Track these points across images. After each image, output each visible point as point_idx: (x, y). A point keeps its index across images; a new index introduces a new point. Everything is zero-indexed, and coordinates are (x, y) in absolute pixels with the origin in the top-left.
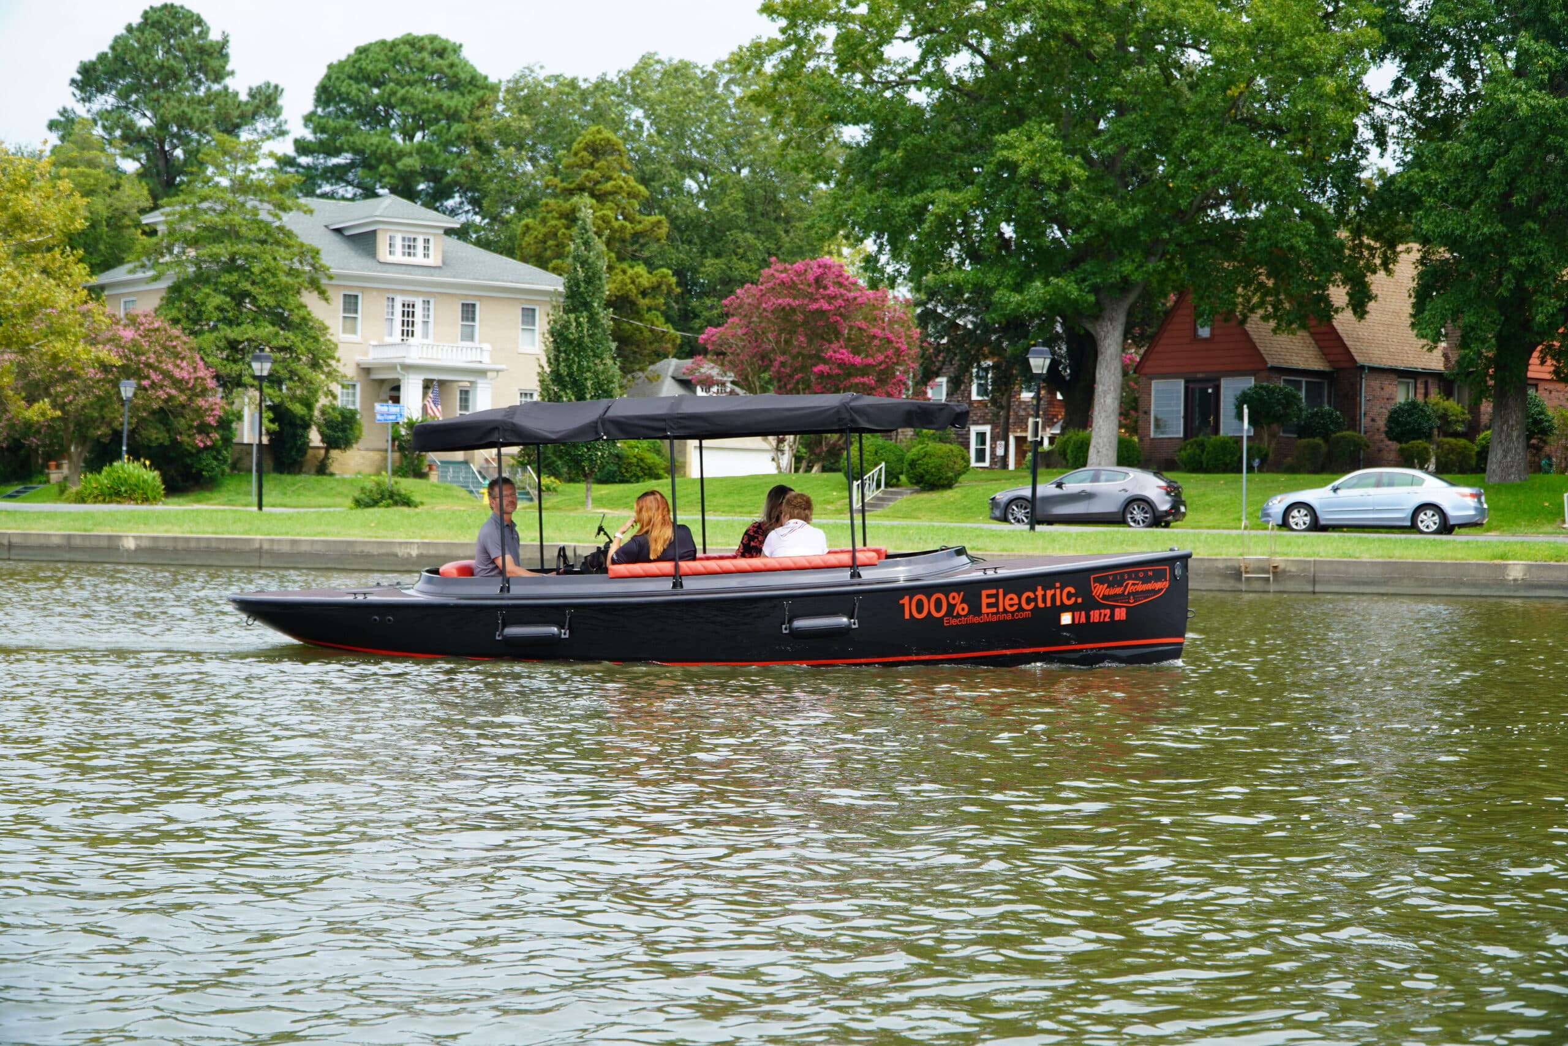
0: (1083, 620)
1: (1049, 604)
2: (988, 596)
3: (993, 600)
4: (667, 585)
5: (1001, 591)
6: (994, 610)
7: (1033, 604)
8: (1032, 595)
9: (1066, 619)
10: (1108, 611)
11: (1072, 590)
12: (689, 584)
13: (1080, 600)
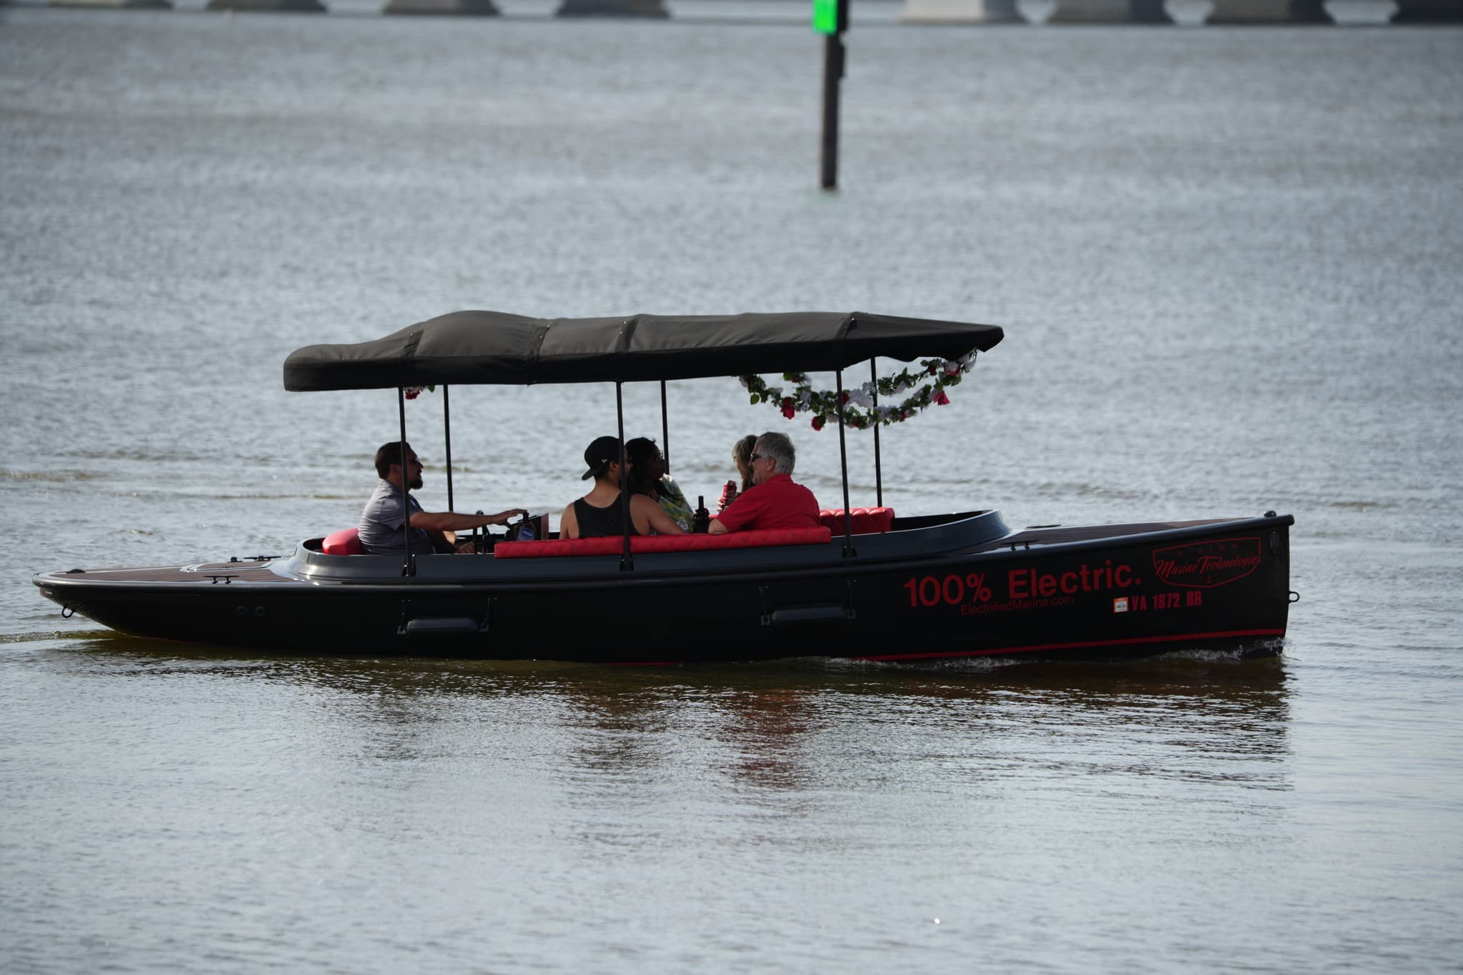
0: (1144, 606)
1: (1097, 587)
2: (1017, 578)
3: (1024, 583)
4: (612, 567)
5: (1033, 572)
6: (1025, 595)
7: (1075, 588)
8: (1074, 576)
9: (1121, 605)
10: (1177, 596)
11: (1128, 570)
12: (641, 566)
13: (1138, 582)
